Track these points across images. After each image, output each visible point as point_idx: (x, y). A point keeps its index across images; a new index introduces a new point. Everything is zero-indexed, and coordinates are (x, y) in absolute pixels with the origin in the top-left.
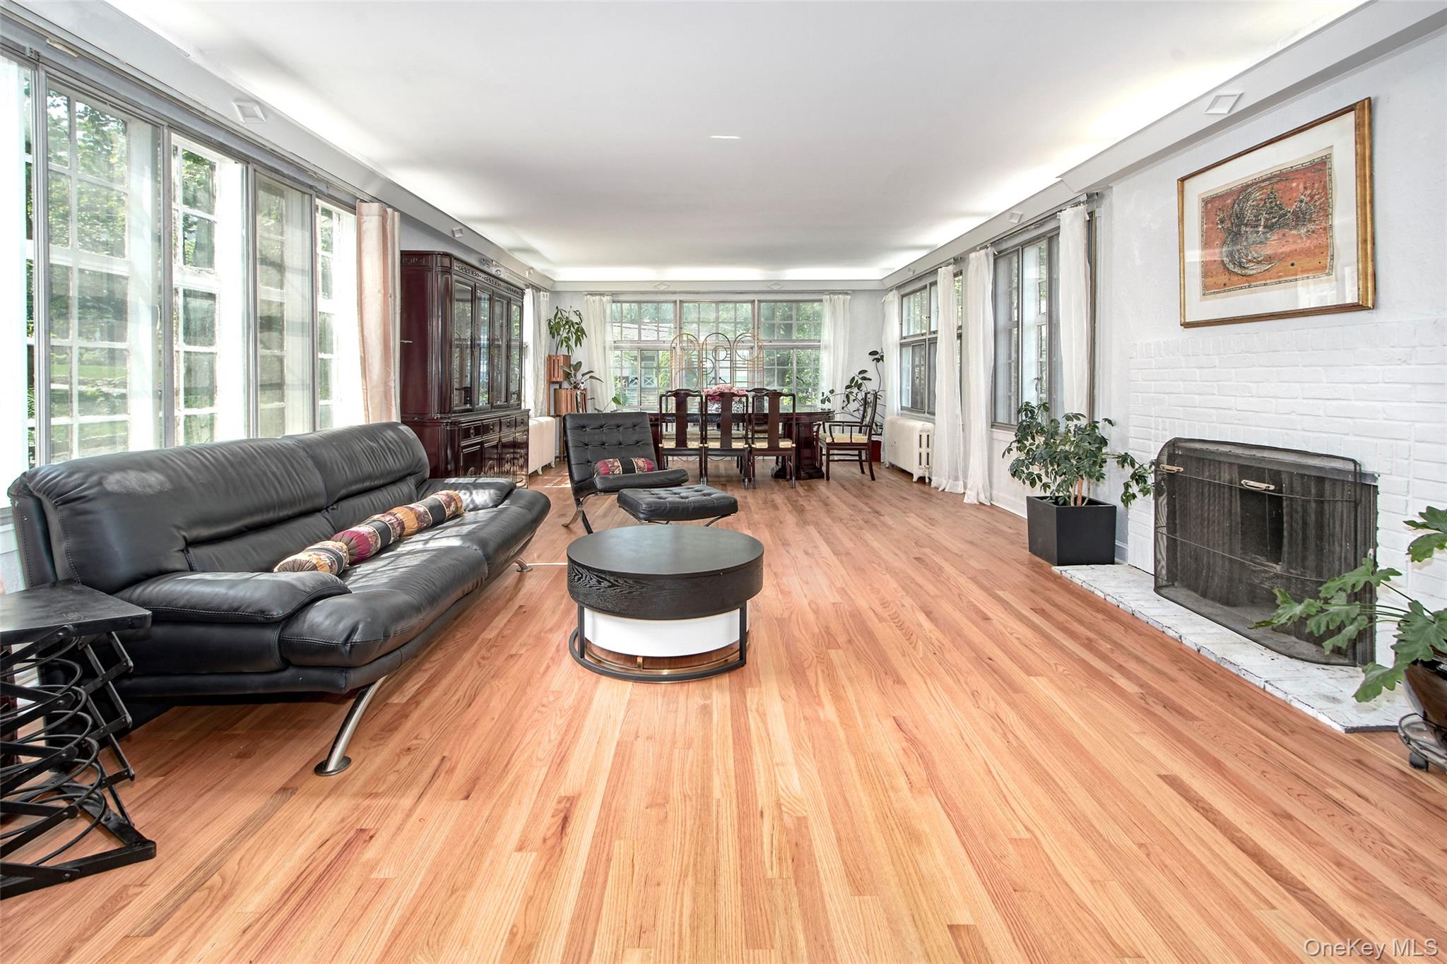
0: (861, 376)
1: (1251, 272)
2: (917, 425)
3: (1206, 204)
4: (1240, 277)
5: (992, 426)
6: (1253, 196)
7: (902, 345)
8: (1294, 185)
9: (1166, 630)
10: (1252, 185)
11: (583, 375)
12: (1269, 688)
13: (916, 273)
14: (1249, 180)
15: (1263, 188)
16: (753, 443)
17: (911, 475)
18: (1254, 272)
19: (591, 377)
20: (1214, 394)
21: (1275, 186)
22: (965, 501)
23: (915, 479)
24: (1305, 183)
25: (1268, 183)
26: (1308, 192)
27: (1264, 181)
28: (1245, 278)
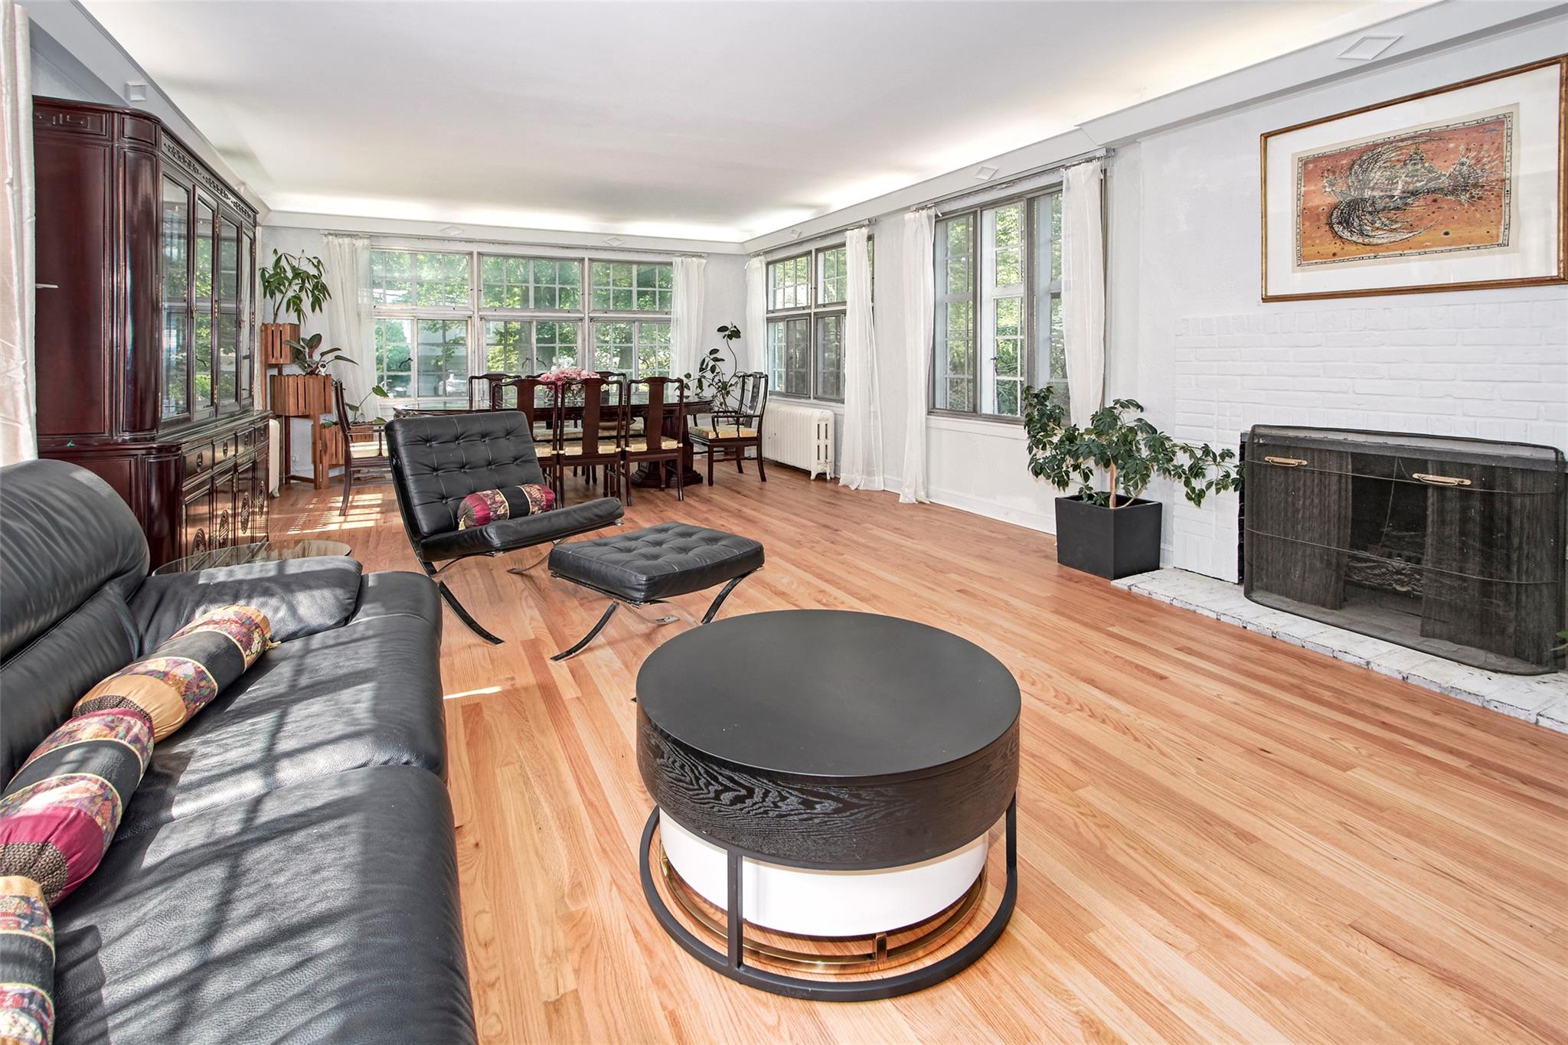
0: (712, 357)
1: (1380, 242)
2: (812, 414)
3: (1306, 164)
4: (1360, 247)
5: (929, 413)
6: (1384, 157)
7: (769, 320)
8: (1452, 145)
9: (1340, 656)
10: (1383, 144)
11: (322, 354)
12: (1543, 722)
13: (801, 237)
14: (1379, 139)
15: (1401, 148)
16: (627, 445)
17: (808, 473)
18: (1385, 241)
19: (338, 358)
20: (1318, 376)
21: (1422, 147)
22: (900, 501)
23: (813, 476)
24: (1468, 144)
25: (1410, 142)
26: (1473, 154)
27: (1402, 140)
28: (1368, 248)
